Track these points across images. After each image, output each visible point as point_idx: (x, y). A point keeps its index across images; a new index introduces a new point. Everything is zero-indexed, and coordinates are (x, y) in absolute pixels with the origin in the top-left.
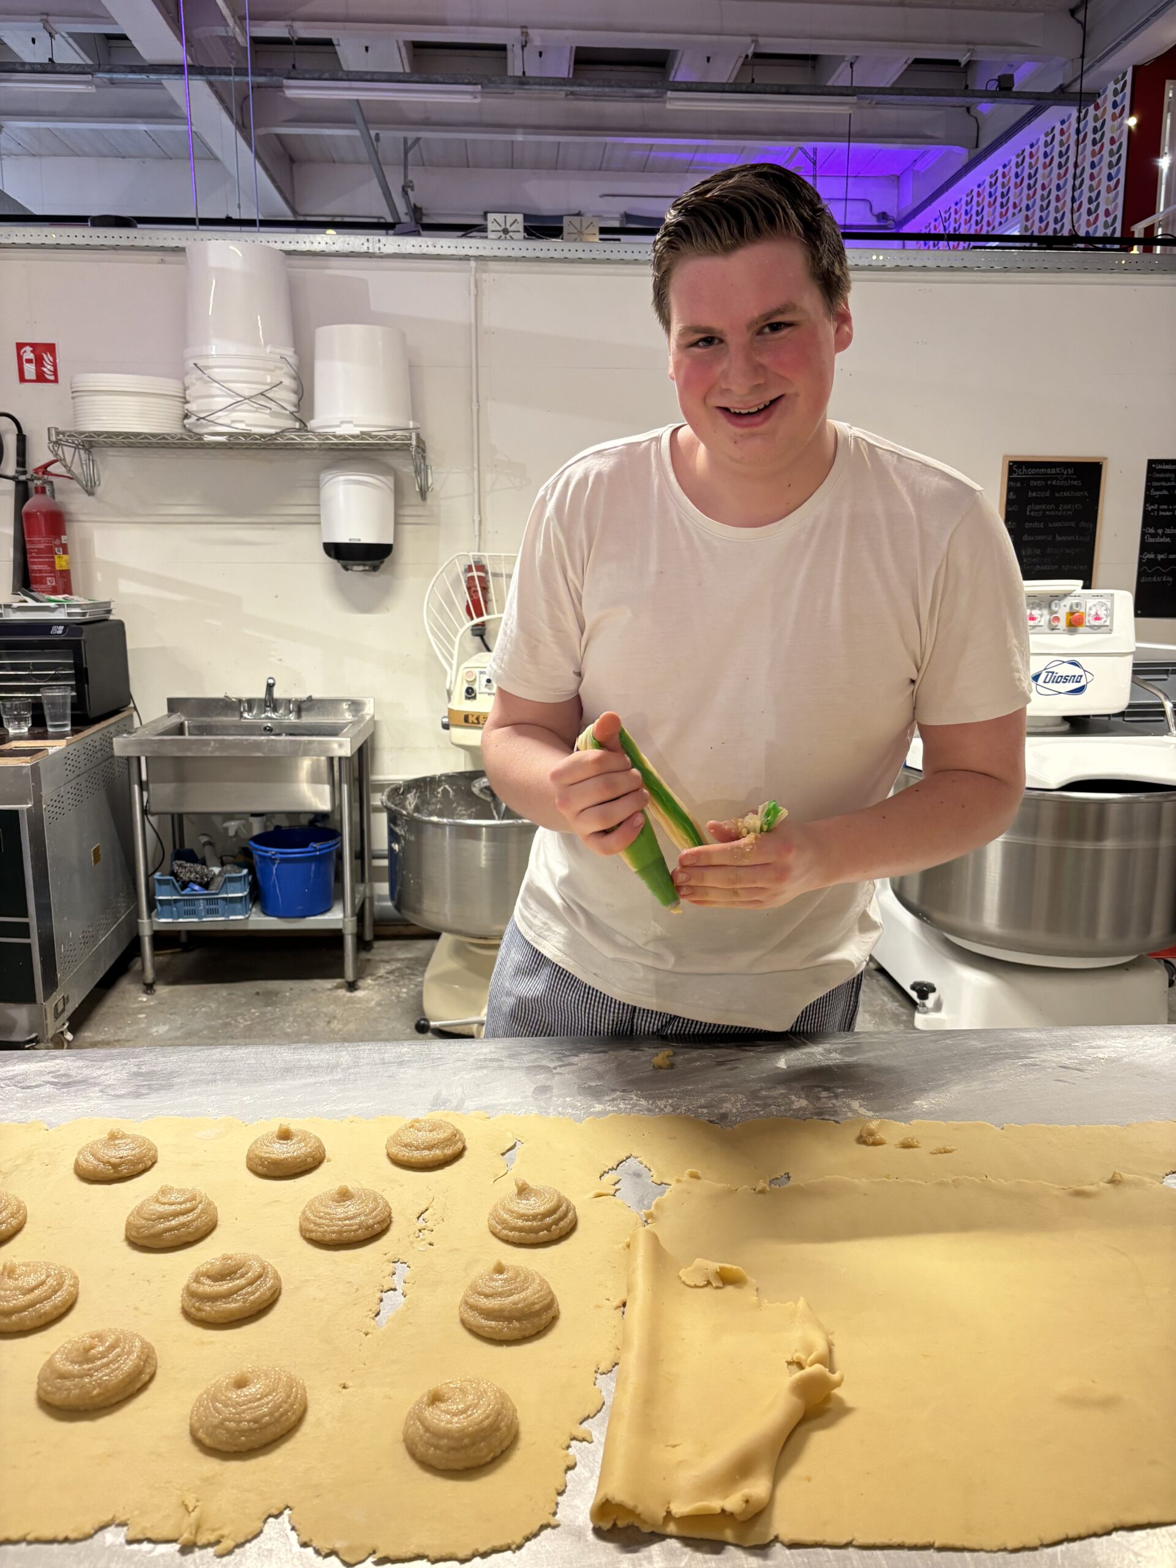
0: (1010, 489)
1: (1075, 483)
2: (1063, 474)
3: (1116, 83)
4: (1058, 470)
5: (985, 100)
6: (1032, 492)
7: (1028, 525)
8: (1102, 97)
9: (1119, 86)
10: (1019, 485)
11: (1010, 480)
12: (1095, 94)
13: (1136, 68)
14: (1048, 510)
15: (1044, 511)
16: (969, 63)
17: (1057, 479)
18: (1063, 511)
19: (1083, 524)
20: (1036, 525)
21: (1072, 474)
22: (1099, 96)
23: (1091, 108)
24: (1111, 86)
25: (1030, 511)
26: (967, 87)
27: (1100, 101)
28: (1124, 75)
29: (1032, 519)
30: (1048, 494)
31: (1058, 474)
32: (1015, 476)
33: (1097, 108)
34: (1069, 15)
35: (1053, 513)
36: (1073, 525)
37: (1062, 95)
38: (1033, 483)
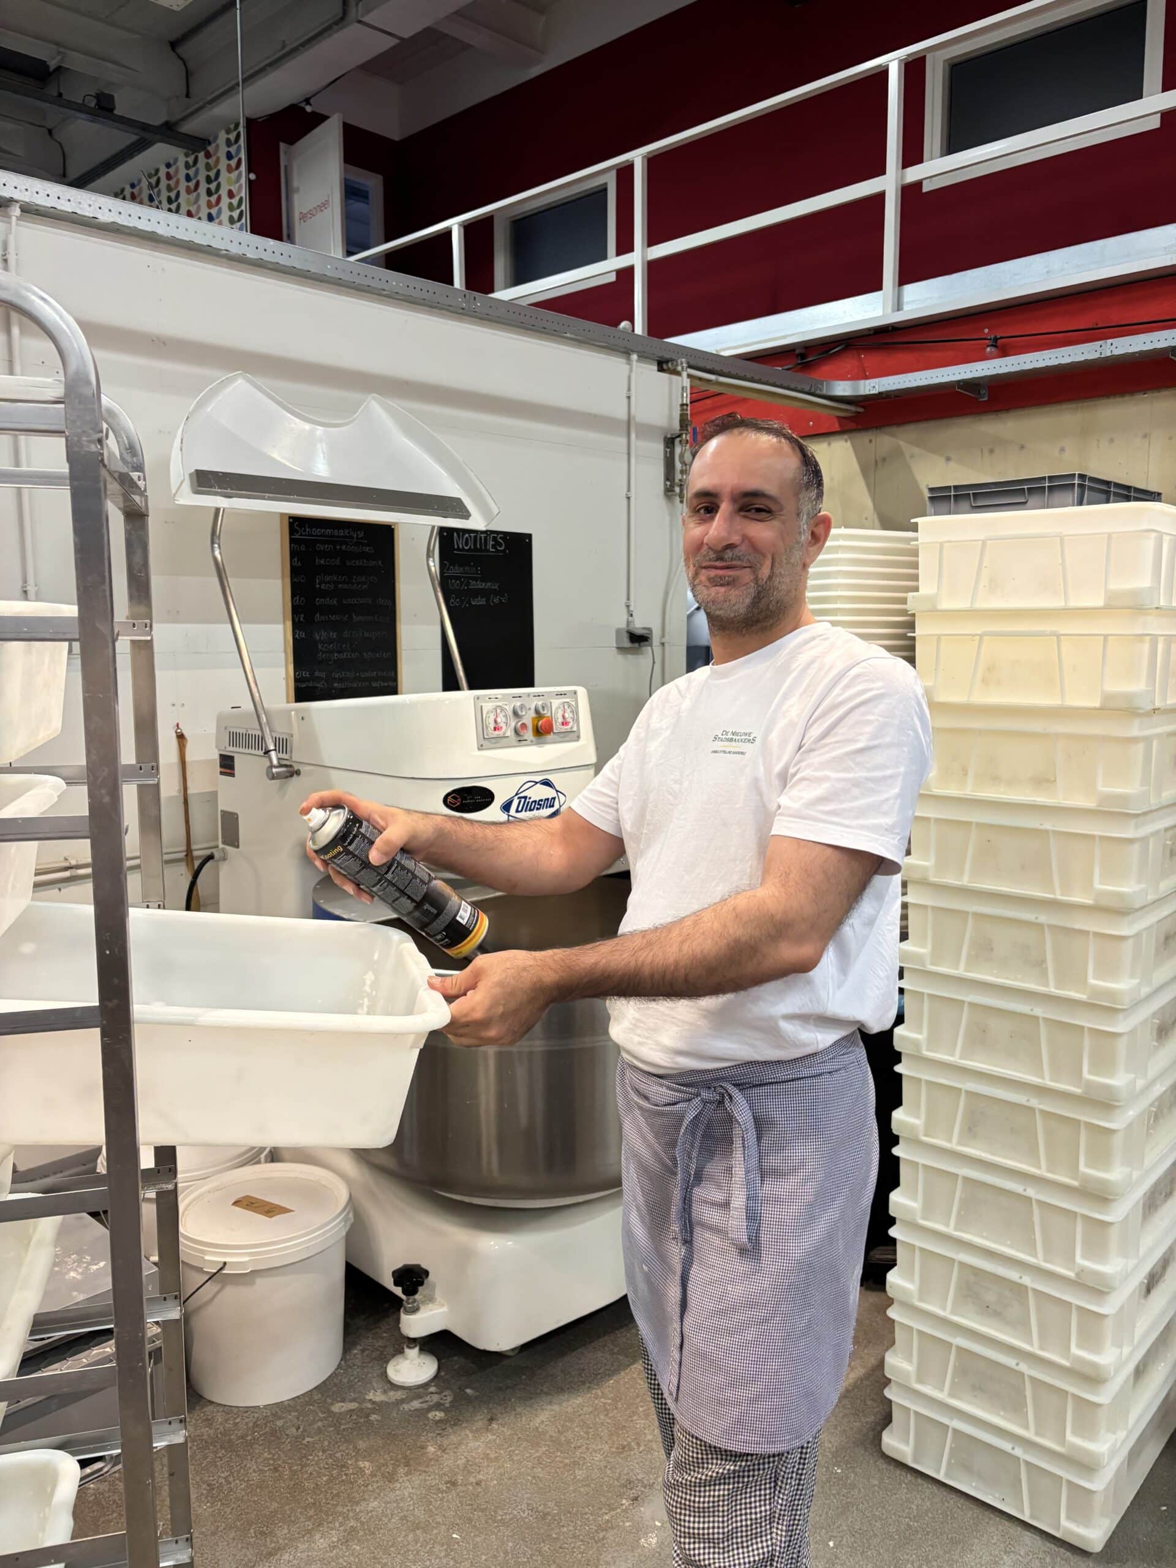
0: (293, 554)
1: (367, 549)
2: (353, 538)
3: (228, 132)
4: (346, 531)
5: (83, 116)
6: (320, 558)
7: (319, 601)
8: (214, 145)
9: (232, 136)
10: (303, 548)
11: (292, 541)
12: (205, 140)
13: (250, 123)
14: (341, 583)
15: (336, 583)
16: (59, 69)
17: (346, 544)
18: (358, 584)
19: (381, 601)
20: (328, 601)
21: (362, 538)
22: (210, 143)
23: (201, 155)
24: (223, 136)
25: (320, 584)
26: (60, 95)
27: (211, 148)
28: (237, 125)
29: (323, 594)
30: (338, 562)
31: (345, 537)
32: (297, 536)
33: (208, 155)
34: (169, 48)
35: (345, 586)
36: (370, 602)
37: (169, 132)
38: (320, 547)
